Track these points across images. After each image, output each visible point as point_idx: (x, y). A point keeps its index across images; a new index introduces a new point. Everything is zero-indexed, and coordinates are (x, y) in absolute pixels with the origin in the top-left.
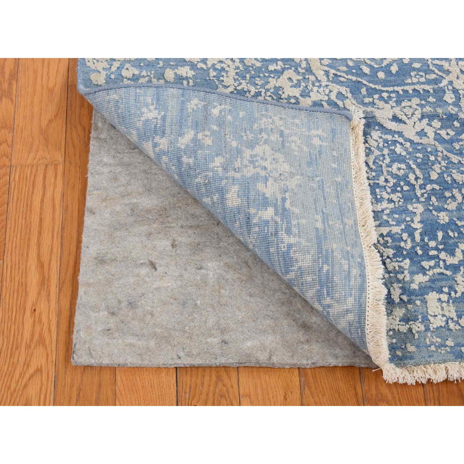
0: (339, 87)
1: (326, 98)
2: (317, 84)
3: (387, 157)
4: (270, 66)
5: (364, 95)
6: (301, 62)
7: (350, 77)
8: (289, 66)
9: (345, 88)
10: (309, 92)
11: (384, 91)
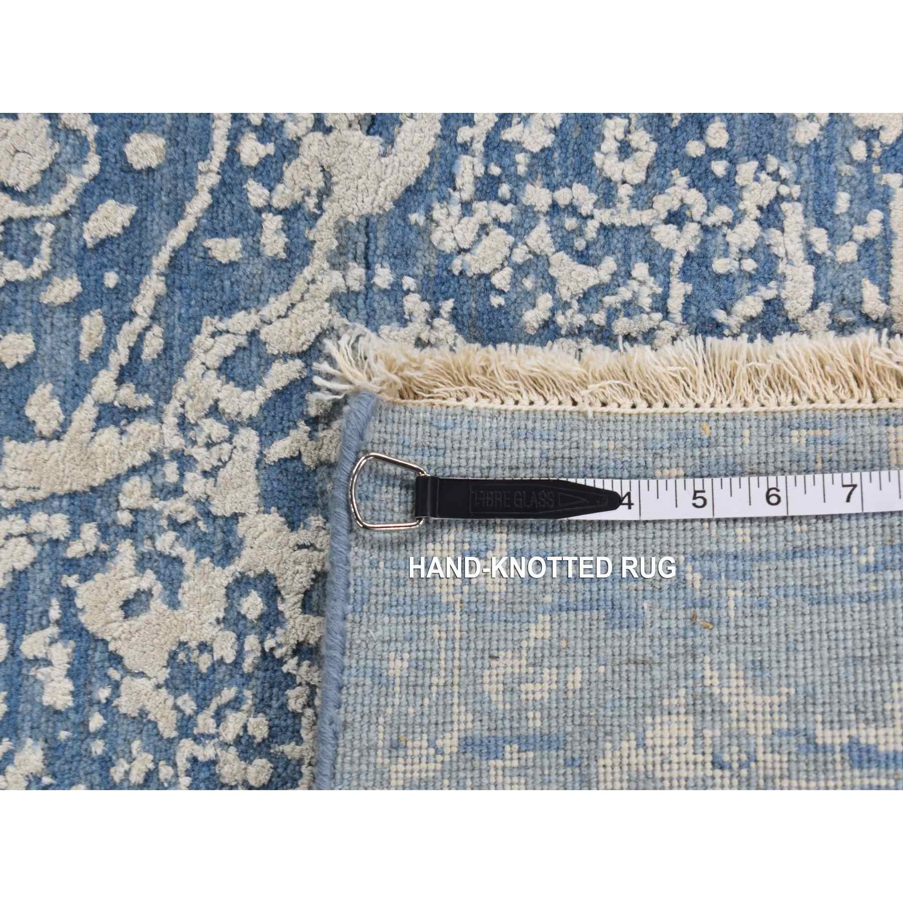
0: (193, 368)
1: (248, 438)
2: (171, 472)
3: (563, 196)
4: (47, 700)
5: (244, 249)
6: (36, 539)
7: (143, 304)
8: (55, 602)
9: (202, 340)
10: (207, 514)
11: (233, 153)
